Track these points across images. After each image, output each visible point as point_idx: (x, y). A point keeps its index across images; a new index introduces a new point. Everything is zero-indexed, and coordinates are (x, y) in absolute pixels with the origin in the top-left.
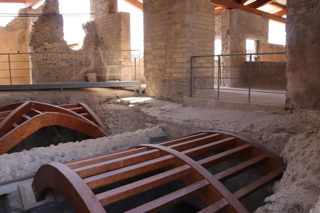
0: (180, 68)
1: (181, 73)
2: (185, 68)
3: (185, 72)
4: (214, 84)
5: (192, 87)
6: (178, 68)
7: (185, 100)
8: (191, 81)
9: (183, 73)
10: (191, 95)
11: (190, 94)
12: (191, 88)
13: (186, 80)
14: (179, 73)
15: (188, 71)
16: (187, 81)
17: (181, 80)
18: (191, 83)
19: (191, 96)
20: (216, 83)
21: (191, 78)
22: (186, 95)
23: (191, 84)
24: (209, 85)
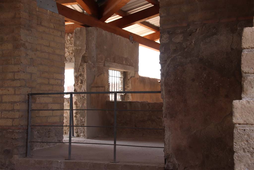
0: (9, 111)
1: (11, 118)
2: (18, 111)
3: (17, 117)
4: (63, 134)
5: (29, 141)
6: (5, 110)
7: (15, 163)
8: (27, 131)
9: (13, 119)
10: (27, 153)
11: (25, 152)
12: (27, 142)
13: (19, 129)
14: (7, 118)
15: (22, 116)
16: (21, 131)
17: (10, 130)
18: (27, 134)
19: (26, 156)
20: (66, 133)
21: (28, 126)
22: (17, 154)
23: (27, 136)
24: (56, 135)
